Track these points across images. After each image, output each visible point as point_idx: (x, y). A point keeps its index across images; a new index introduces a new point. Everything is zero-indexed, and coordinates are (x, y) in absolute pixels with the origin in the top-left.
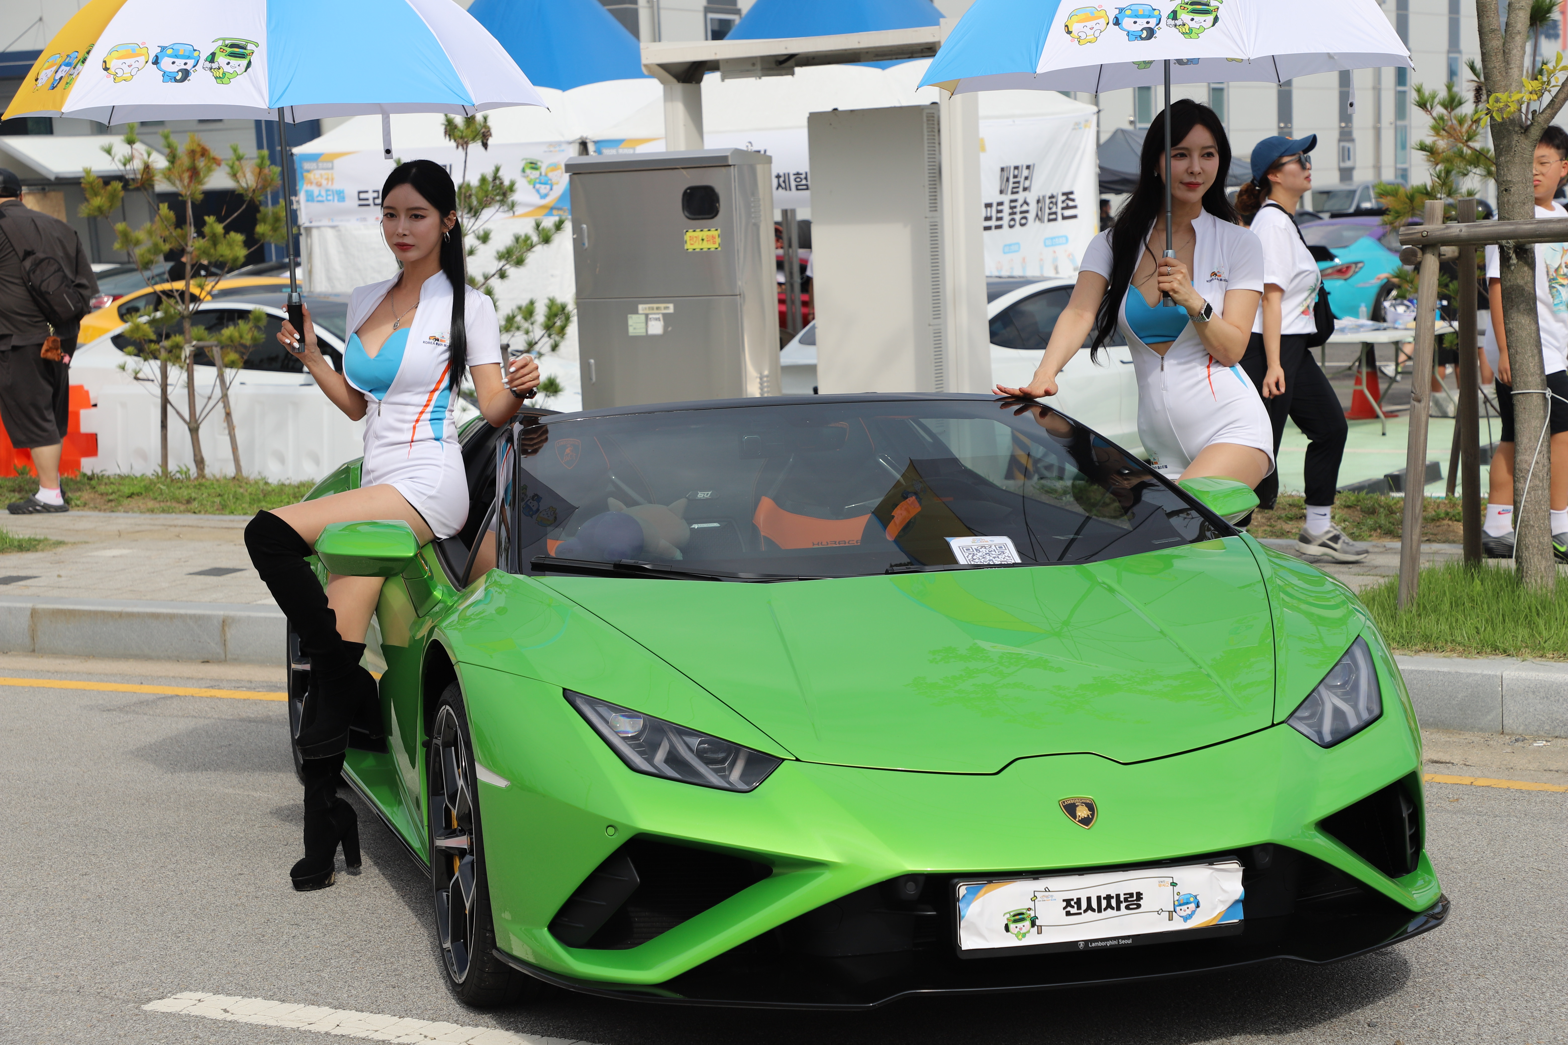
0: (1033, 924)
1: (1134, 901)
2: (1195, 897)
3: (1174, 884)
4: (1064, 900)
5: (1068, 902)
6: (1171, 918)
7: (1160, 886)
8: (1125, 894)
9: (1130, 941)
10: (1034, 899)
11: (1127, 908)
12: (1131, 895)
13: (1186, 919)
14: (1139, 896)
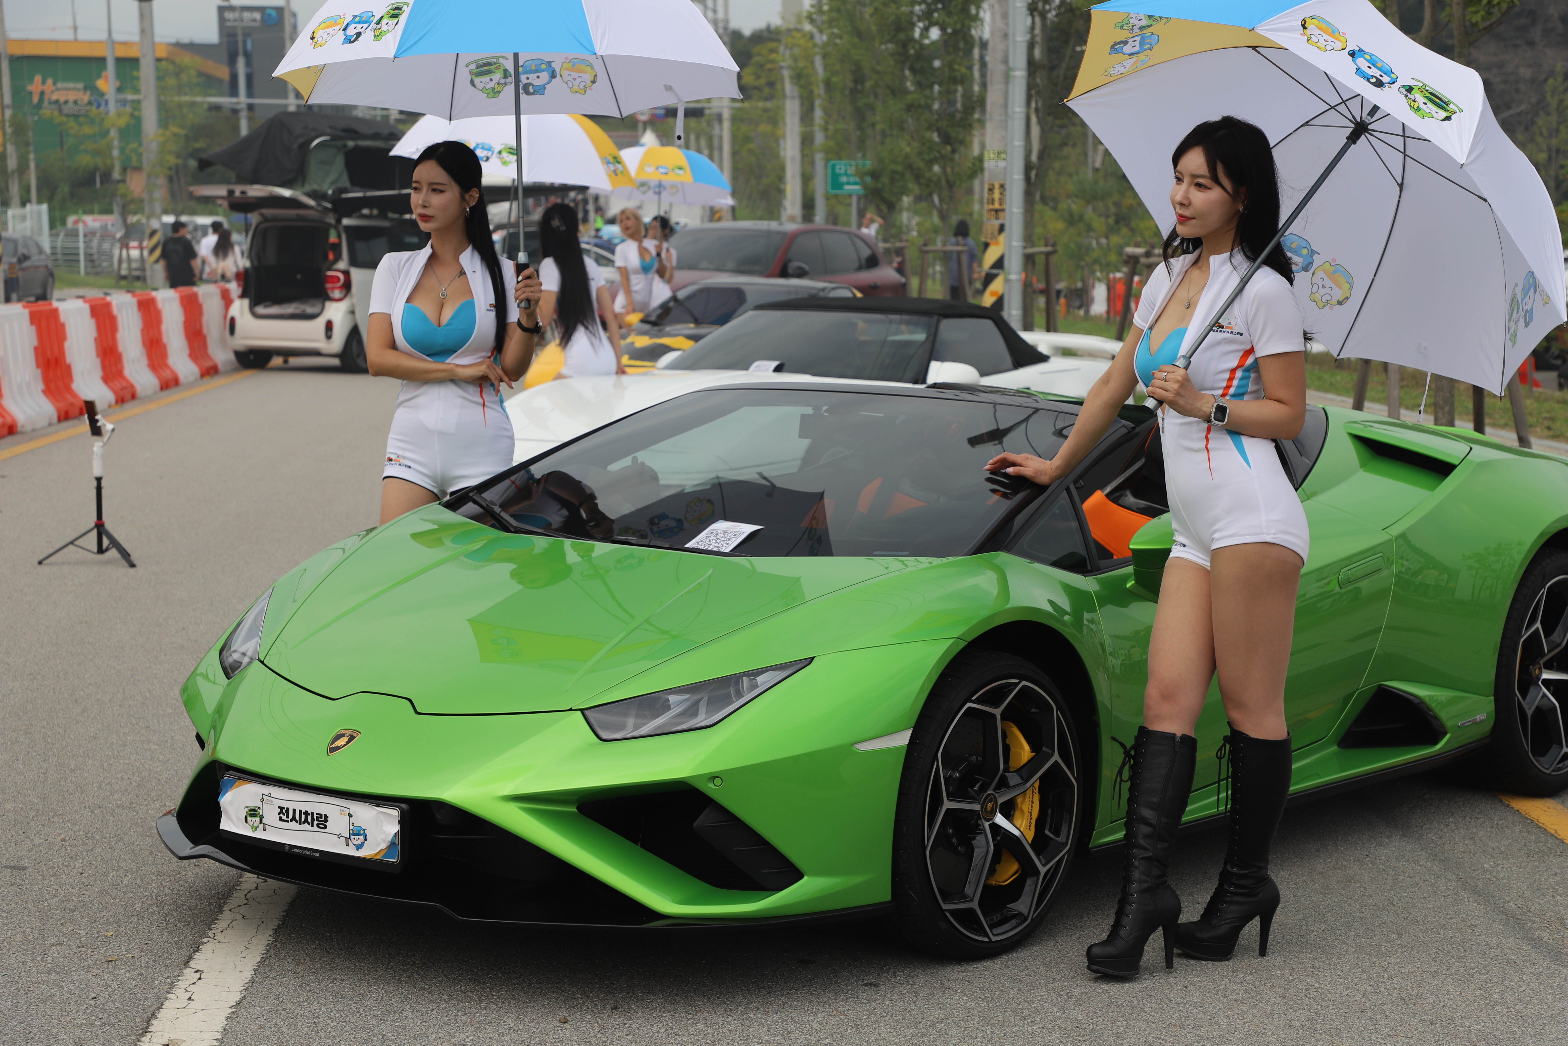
0: (261, 822)
1: (322, 821)
2: (364, 830)
3: (350, 815)
4: (279, 807)
5: (281, 808)
6: (347, 845)
7: (341, 814)
8: (317, 814)
9: (318, 855)
10: (262, 800)
11: (318, 825)
12: (321, 815)
13: (359, 847)
14: (326, 817)
